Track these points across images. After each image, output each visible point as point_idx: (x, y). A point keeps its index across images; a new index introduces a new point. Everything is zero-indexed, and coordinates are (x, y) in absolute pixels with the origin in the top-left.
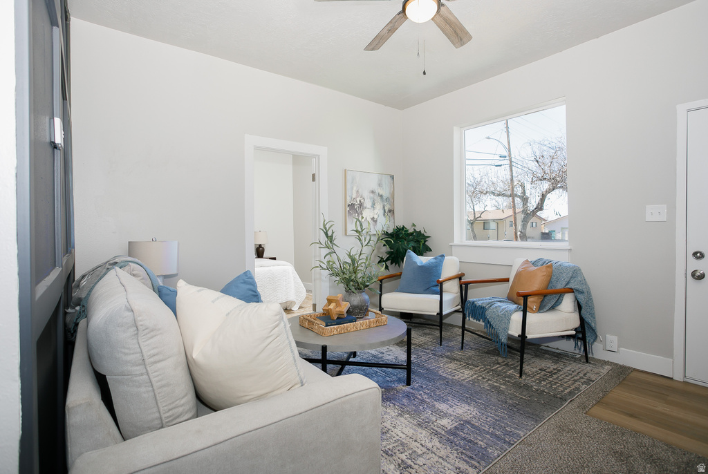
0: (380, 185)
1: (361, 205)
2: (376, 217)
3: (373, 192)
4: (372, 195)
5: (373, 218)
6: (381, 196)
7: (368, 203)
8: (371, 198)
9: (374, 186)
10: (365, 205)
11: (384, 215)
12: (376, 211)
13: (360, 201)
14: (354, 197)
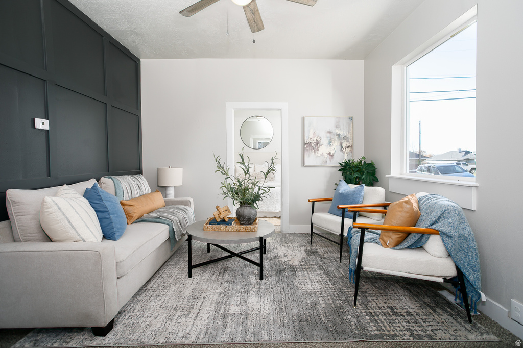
0: (337, 126)
1: (317, 143)
2: (332, 152)
3: (329, 132)
4: (329, 135)
5: (330, 153)
6: (339, 135)
7: (324, 141)
8: (327, 138)
9: (331, 127)
10: (321, 143)
11: (341, 150)
12: (333, 147)
13: (317, 140)
14: (310, 137)
